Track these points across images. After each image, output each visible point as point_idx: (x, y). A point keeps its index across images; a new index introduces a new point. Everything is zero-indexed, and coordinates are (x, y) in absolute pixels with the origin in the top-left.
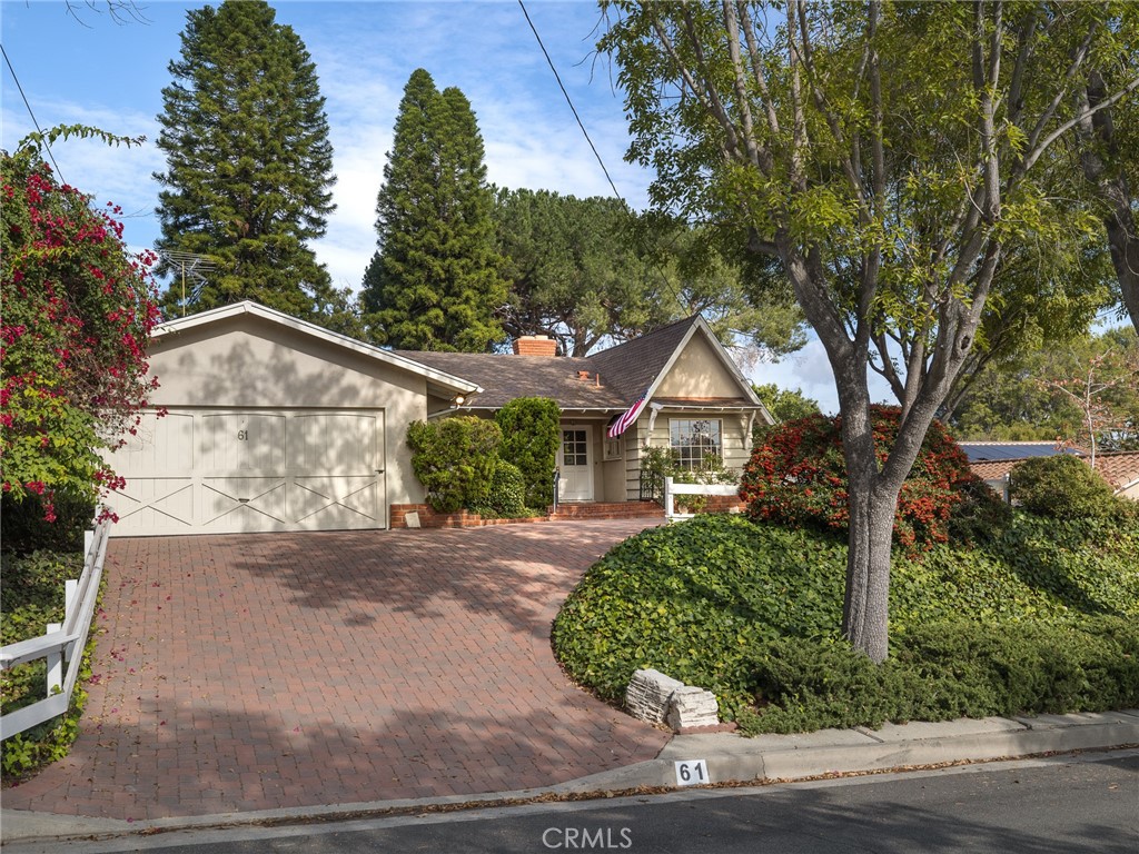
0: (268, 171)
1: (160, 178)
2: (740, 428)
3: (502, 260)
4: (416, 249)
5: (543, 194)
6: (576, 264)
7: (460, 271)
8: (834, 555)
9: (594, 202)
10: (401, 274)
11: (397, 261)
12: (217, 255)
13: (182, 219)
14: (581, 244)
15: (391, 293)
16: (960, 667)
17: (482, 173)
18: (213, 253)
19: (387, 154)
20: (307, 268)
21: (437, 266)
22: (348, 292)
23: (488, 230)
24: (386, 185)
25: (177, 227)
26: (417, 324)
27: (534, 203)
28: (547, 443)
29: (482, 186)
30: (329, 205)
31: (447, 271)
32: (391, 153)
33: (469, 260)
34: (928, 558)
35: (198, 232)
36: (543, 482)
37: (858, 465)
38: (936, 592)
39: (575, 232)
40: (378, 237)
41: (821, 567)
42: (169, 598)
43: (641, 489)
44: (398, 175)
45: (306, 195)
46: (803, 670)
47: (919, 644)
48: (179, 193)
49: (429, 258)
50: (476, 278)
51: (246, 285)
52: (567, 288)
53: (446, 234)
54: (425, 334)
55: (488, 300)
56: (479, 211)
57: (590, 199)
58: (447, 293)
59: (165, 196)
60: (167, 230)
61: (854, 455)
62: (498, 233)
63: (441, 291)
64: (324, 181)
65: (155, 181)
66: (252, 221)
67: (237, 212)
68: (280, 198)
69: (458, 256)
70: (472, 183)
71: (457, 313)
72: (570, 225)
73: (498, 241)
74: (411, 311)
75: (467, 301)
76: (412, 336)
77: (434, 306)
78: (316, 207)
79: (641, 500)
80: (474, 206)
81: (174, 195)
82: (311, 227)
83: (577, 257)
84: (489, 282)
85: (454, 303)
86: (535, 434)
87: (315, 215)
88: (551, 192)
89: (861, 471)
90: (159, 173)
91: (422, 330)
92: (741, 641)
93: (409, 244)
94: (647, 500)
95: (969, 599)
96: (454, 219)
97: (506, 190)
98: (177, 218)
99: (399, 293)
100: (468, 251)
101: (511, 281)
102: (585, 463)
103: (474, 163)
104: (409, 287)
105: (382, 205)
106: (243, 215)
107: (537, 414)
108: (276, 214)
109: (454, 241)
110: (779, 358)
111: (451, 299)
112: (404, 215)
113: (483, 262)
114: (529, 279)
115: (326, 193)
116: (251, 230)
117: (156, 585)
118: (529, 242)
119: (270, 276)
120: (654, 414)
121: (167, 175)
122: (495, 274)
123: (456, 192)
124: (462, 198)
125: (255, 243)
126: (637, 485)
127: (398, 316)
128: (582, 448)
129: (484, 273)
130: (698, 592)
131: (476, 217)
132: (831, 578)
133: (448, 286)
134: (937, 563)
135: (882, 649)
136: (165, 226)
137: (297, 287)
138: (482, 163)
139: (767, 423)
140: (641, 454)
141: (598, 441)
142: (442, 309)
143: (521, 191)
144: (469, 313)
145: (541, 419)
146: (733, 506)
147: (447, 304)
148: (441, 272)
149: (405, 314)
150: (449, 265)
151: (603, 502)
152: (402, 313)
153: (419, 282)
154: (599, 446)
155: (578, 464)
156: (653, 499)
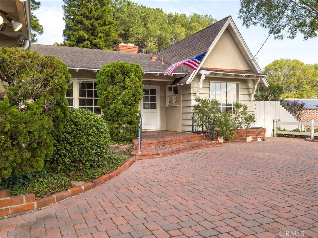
2: (248, 88)
3: (115, 23)
4: (79, 16)
7: (97, 26)
14: (147, 21)
21: (87, 23)
28: (134, 95)
31: (92, 26)
33: (101, 21)
36: (130, 123)
40: (64, 12)
43: (193, 125)
49: (84, 20)
50: (104, 29)
52: (141, 37)
55: (109, 39)
58: (93, 34)
63: (90, 34)
69: (96, 19)
71: (96, 43)
74: (77, 41)
75: (100, 38)
77: (87, 40)
79: (193, 132)
83: (145, 26)
84: (110, 31)
85: (95, 39)
86: (125, 88)
94: (198, 133)
100: (101, 17)
102: (155, 108)
104: (76, 32)
107: (126, 73)
109: (95, 13)
111: (94, 37)
113: (107, 23)
114: (127, 34)
120: (203, 78)
122: (112, 28)
126: (190, 123)
127: (72, 44)
128: (154, 99)
129: (107, 27)
133: (92, 32)
140: (194, 103)
141: (163, 95)
142: (90, 41)
144: (101, 43)
145: (129, 77)
146: (249, 136)
147: (92, 39)
148: (89, 25)
149: (74, 43)
150: (93, 22)
151: (166, 131)
152: (73, 43)
153: (80, 29)
154: (164, 98)
155: (151, 109)
156: (202, 132)
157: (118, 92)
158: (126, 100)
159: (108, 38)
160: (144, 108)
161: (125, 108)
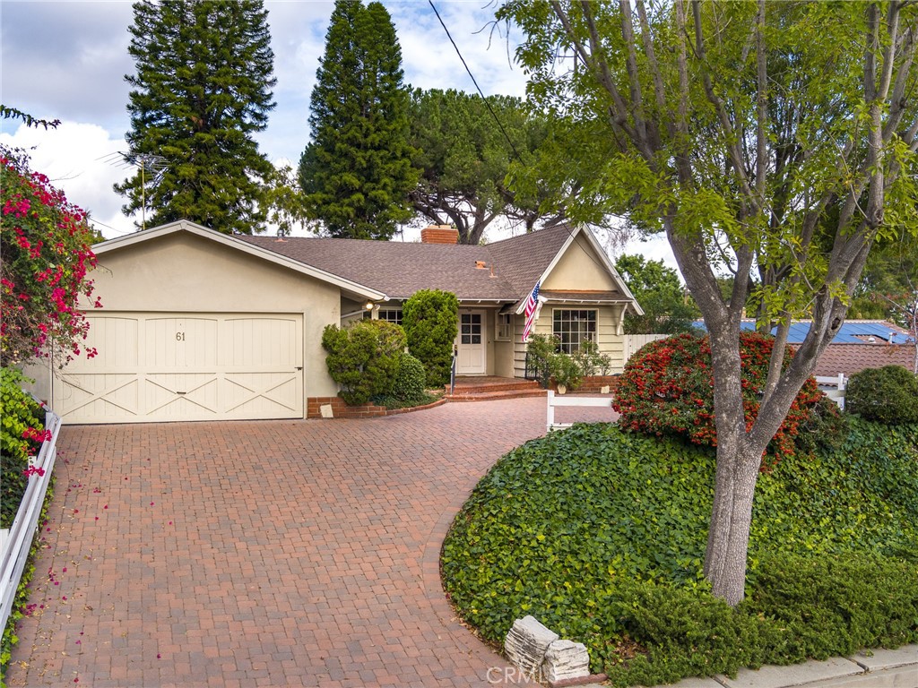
0: (219, 75)
1: (131, 79)
2: (614, 317)
3: (415, 151)
4: (342, 142)
5: (451, 93)
6: (478, 155)
7: (379, 161)
8: (695, 468)
9: (495, 100)
10: (329, 163)
11: (326, 151)
12: (176, 146)
13: (148, 115)
14: (483, 137)
15: (321, 178)
16: (808, 611)
17: (399, 76)
18: (173, 145)
19: (320, 60)
20: (251, 158)
21: (361, 158)
22: (289, 169)
23: (404, 126)
24: (318, 86)
25: (144, 121)
26: (342, 206)
27: (444, 101)
28: (446, 331)
29: (399, 88)
30: (270, 103)
31: (368, 161)
32: (323, 58)
33: (387, 152)
34: (776, 469)
35: (161, 126)
36: (442, 364)
37: (727, 424)
38: (783, 503)
39: (478, 128)
40: (310, 130)
41: (683, 480)
42: (106, 507)
43: (526, 369)
44: (328, 77)
45: (250, 94)
46: (668, 622)
47: (772, 584)
48: (146, 93)
49: (353, 149)
50: (393, 167)
51: (200, 172)
52: (469, 176)
53: (368, 129)
54: (348, 215)
55: (402, 186)
56: (396, 110)
57: (491, 98)
58: (368, 179)
59: (134, 95)
60: (136, 123)
61: (724, 415)
62: (412, 127)
63: (363, 178)
64: (265, 82)
65: (127, 83)
66: (205, 117)
67: (193, 110)
68: (228, 98)
69: (378, 148)
70: (391, 86)
71: (376, 197)
72: (474, 120)
73: (412, 134)
74: (337, 193)
75: (385, 187)
76: (338, 216)
77: (357, 191)
78: (258, 104)
79: (526, 378)
80: (392, 105)
81: (142, 94)
82: (255, 121)
83: (479, 150)
84: (403, 171)
85: (374, 189)
86: (436, 323)
87: (258, 111)
88: (459, 91)
89: (730, 430)
90: (130, 75)
91: (346, 211)
92: (612, 572)
93: (336, 137)
94: (531, 379)
95: (810, 508)
96: (375, 116)
97: (419, 90)
98: (144, 114)
99: (328, 178)
100: (387, 144)
101: (423, 170)
102: (479, 342)
103: (393, 67)
104: (336, 174)
105: (315, 104)
106: (198, 112)
108: (226, 111)
109: (375, 136)
110: (647, 238)
111: (371, 185)
112: (333, 111)
113: (399, 154)
114: (438, 168)
115: (267, 92)
116: (205, 124)
117: (97, 491)
118: (438, 135)
119: (220, 164)
120: (539, 305)
121: (136, 77)
122: (409, 163)
123: (376, 93)
124: (382, 98)
125: (207, 137)
126: (523, 365)
127: (327, 199)
128: (477, 330)
129: (399, 163)
130: (574, 514)
131: (394, 115)
132: (692, 491)
133: (368, 174)
134: (784, 474)
135: (738, 591)
136: (135, 120)
137: (243, 173)
138: (400, 68)
139: (636, 313)
140: (527, 339)
141: (491, 324)
142: (363, 194)
143: (433, 91)
144: (386, 197)
145: (442, 311)
146: (604, 386)
147: (367, 189)
148: (363, 162)
149: (332, 197)
150: (370, 156)
151: (494, 376)
152: (330, 196)
153: (344, 170)
154: (491, 328)
155: (473, 343)
156: (536, 378)
157: (429, 328)
158: (437, 337)
159: (400, 183)
160: (463, 342)
161: (437, 346)
